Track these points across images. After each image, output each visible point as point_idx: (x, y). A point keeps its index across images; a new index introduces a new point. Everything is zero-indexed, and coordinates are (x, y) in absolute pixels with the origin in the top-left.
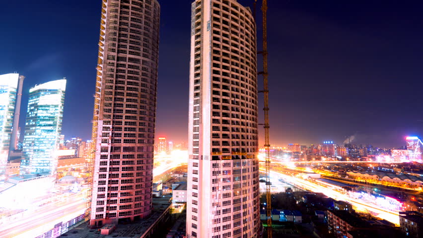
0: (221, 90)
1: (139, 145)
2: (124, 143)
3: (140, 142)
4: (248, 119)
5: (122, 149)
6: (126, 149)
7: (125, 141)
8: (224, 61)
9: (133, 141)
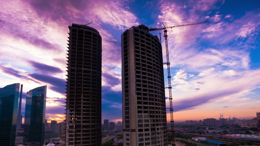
0: (142, 88)
1: (92, 124)
2: (83, 123)
3: (92, 122)
4: (159, 105)
5: (82, 127)
6: (84, 127)
7: (84, 122)
8: (143, 69)
9: (88, 122)
